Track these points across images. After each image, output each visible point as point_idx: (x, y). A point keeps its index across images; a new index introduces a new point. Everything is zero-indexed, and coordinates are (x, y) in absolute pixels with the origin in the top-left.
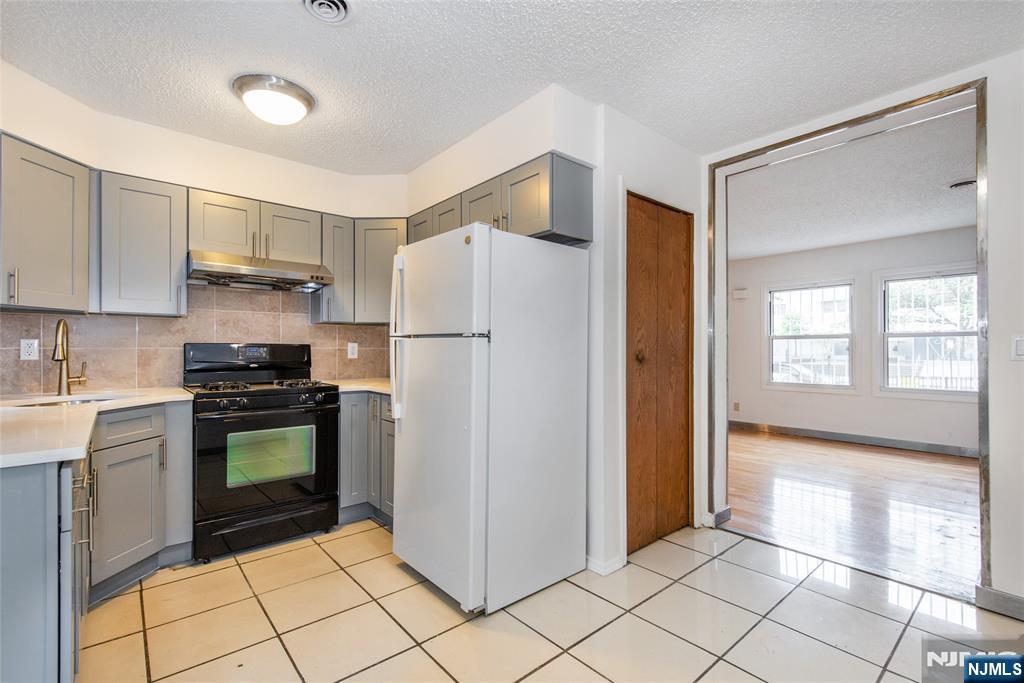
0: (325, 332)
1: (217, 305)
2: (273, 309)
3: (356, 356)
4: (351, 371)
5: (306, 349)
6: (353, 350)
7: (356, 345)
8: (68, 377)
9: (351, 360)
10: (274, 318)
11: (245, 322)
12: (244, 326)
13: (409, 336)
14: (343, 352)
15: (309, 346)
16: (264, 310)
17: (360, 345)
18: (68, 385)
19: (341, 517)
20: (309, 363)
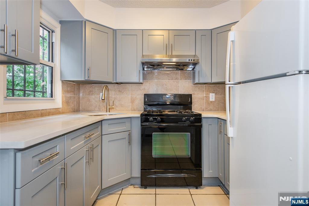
0: (199, 88)
1: (156, 78)
2: (176, 79)
3: (214, 100)
4: (211, 107)
5: (190, 96)
6: (212, 97)
7: (214, 94)
8: (109, 106)
9: (211, 102)
10: (177, 82)
11: (166, 85)
12: (166, 87)
13: (239, 83)
14: (208, 97)
15: (191, 95)
16: (173, 79)
17: (216, 94)
18: (109, 109)
19: (204, 182)
20: (191, 103)
